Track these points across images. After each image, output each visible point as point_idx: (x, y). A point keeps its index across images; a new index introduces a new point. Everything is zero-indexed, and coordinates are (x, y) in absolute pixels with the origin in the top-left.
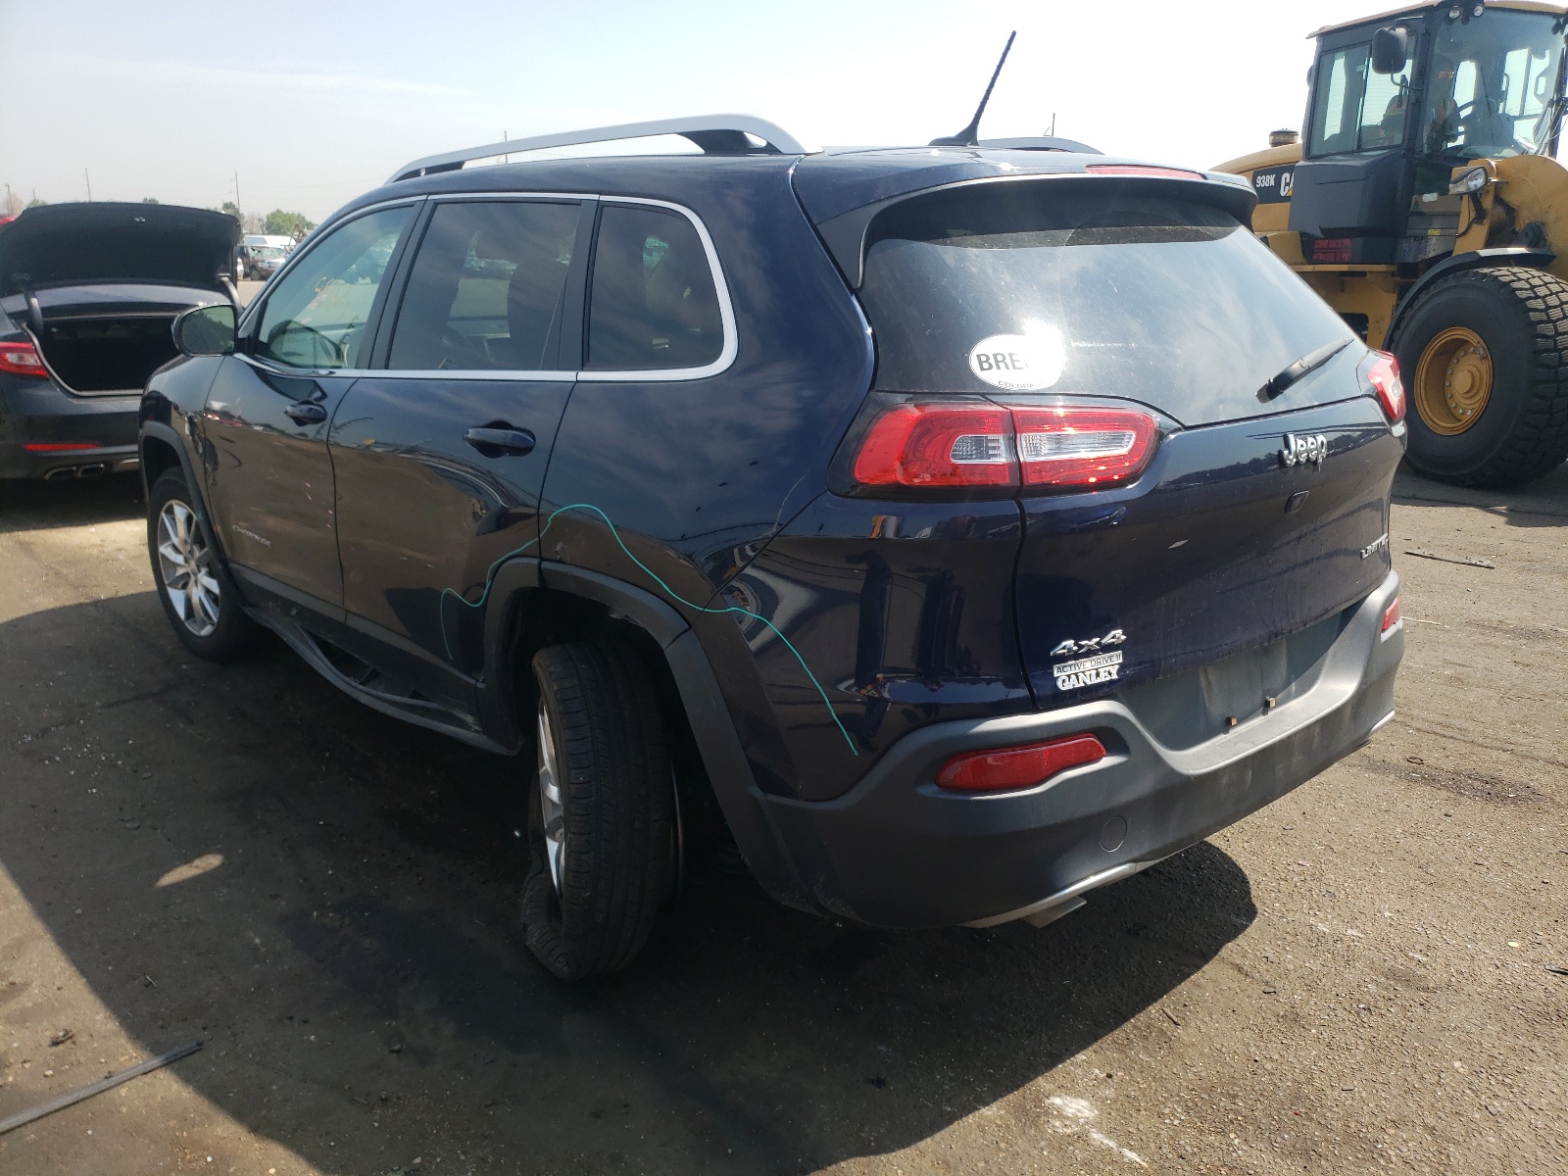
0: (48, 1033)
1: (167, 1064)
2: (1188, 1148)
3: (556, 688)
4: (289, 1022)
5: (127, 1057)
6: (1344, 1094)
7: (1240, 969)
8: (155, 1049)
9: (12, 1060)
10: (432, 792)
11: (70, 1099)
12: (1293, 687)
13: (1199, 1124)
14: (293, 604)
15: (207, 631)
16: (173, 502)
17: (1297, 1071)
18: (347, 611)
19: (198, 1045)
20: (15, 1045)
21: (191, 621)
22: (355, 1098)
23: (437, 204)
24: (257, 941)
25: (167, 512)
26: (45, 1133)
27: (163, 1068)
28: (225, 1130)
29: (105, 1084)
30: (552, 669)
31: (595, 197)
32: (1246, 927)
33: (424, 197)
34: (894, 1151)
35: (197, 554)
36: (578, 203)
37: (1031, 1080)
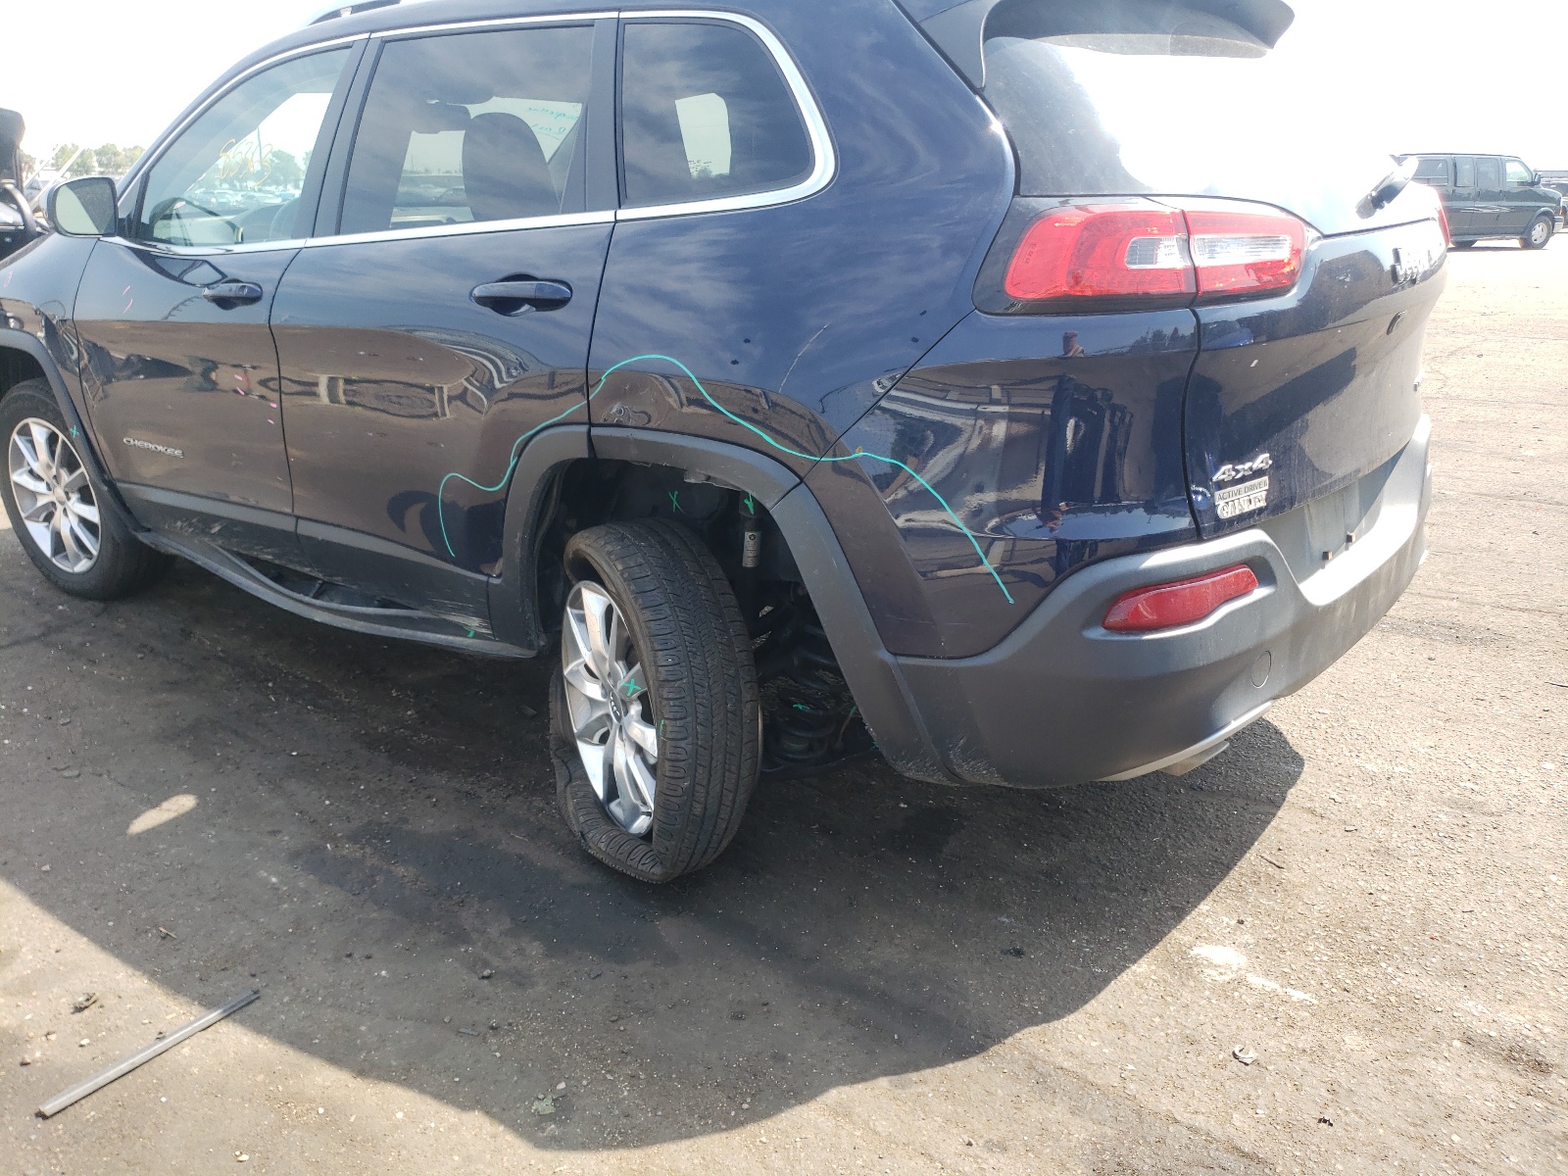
0: (64, 1000)
1: (229, 1015)
2: (1348, 981)
3: (620, 567)
4: (349, 960)
5: (174, 1015)
6: (1466, 915)
7: (1312, 812)
8: (208, 1003)
9: (31, 1034)
10: (409, 713)
11: (124, 1067)
12: (1363, 522)
13: (1347, 958)
14: (216, 519)
15: (83, 565)
16: (29, 420)
17: (1413, 899)
18: (298, 518)
19: (255, 993)
20: (28, 1017)
21: (58, 557)
22: (462, 1030)
23: (385, 42)
24: (274, 880)
25: (19, 433)
26: (106, 1108)
27: (226, 1020)
28: (325, 1079)
29: (160, 1046)
30: (609, 548)
31: (614, 14)
32: (1300, 773)
33: (366, 36)
34: (1063, 1017)
35: (65, 477)
36: (590, 24)
37: (1166, 934)
